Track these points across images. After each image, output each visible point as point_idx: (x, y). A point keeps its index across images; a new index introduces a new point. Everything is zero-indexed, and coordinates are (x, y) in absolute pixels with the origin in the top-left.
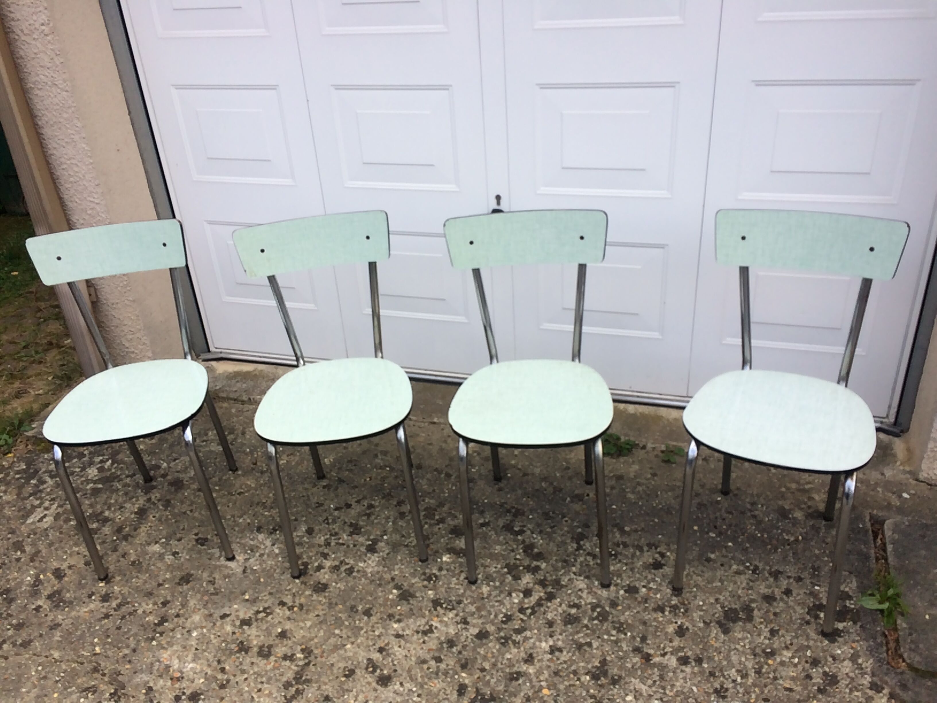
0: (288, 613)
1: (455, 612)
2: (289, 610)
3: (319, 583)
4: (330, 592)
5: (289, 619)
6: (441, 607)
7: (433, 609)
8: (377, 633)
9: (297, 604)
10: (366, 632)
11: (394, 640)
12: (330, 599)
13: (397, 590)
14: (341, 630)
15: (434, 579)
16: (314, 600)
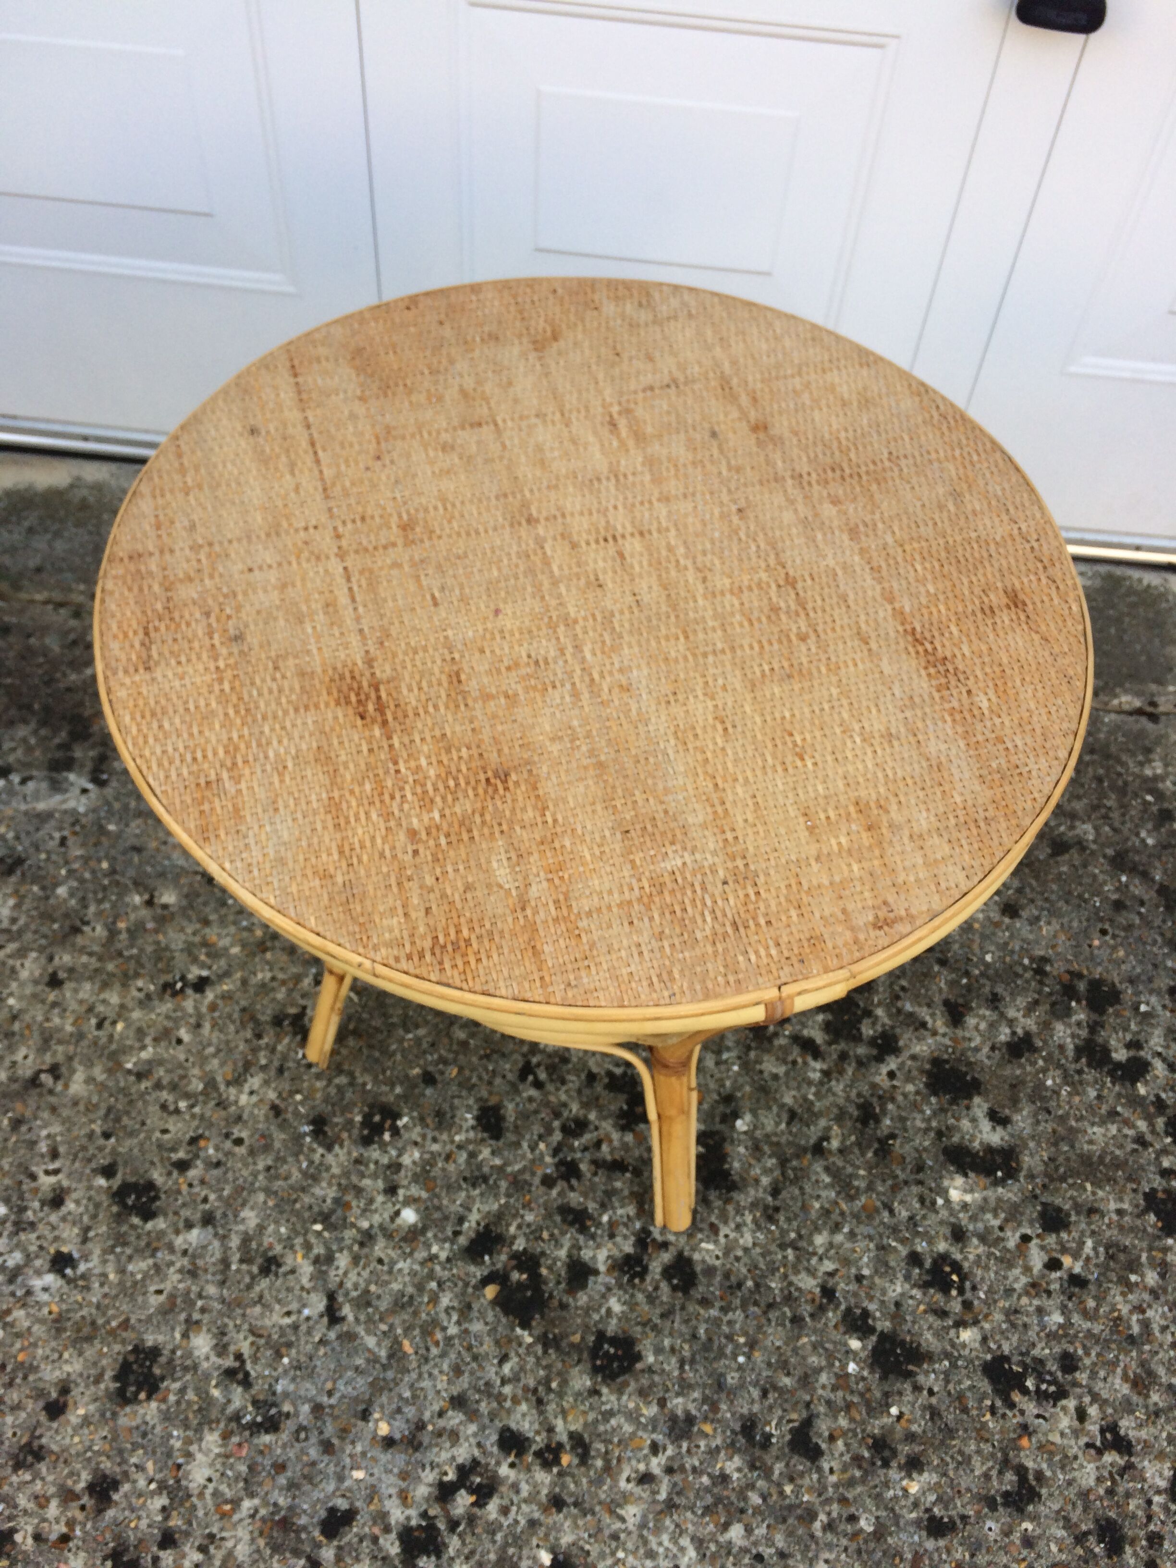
0: (543, 1478)
1: (1071, 1404)
2: (546, 1465)
3: (601, 1336)
4: (650, 1370)
5: (557, 1503)
6: (1025, 1391)
7: (999, 1403)
8: (866, 1524)
9: (564, 1438)
10: (829, 1527)
11: (930, 1544)
12: (662, 1403)
13: (859, 1339)
14: (749, 1530)
15: (955, 1278)
16: (611, 1414)
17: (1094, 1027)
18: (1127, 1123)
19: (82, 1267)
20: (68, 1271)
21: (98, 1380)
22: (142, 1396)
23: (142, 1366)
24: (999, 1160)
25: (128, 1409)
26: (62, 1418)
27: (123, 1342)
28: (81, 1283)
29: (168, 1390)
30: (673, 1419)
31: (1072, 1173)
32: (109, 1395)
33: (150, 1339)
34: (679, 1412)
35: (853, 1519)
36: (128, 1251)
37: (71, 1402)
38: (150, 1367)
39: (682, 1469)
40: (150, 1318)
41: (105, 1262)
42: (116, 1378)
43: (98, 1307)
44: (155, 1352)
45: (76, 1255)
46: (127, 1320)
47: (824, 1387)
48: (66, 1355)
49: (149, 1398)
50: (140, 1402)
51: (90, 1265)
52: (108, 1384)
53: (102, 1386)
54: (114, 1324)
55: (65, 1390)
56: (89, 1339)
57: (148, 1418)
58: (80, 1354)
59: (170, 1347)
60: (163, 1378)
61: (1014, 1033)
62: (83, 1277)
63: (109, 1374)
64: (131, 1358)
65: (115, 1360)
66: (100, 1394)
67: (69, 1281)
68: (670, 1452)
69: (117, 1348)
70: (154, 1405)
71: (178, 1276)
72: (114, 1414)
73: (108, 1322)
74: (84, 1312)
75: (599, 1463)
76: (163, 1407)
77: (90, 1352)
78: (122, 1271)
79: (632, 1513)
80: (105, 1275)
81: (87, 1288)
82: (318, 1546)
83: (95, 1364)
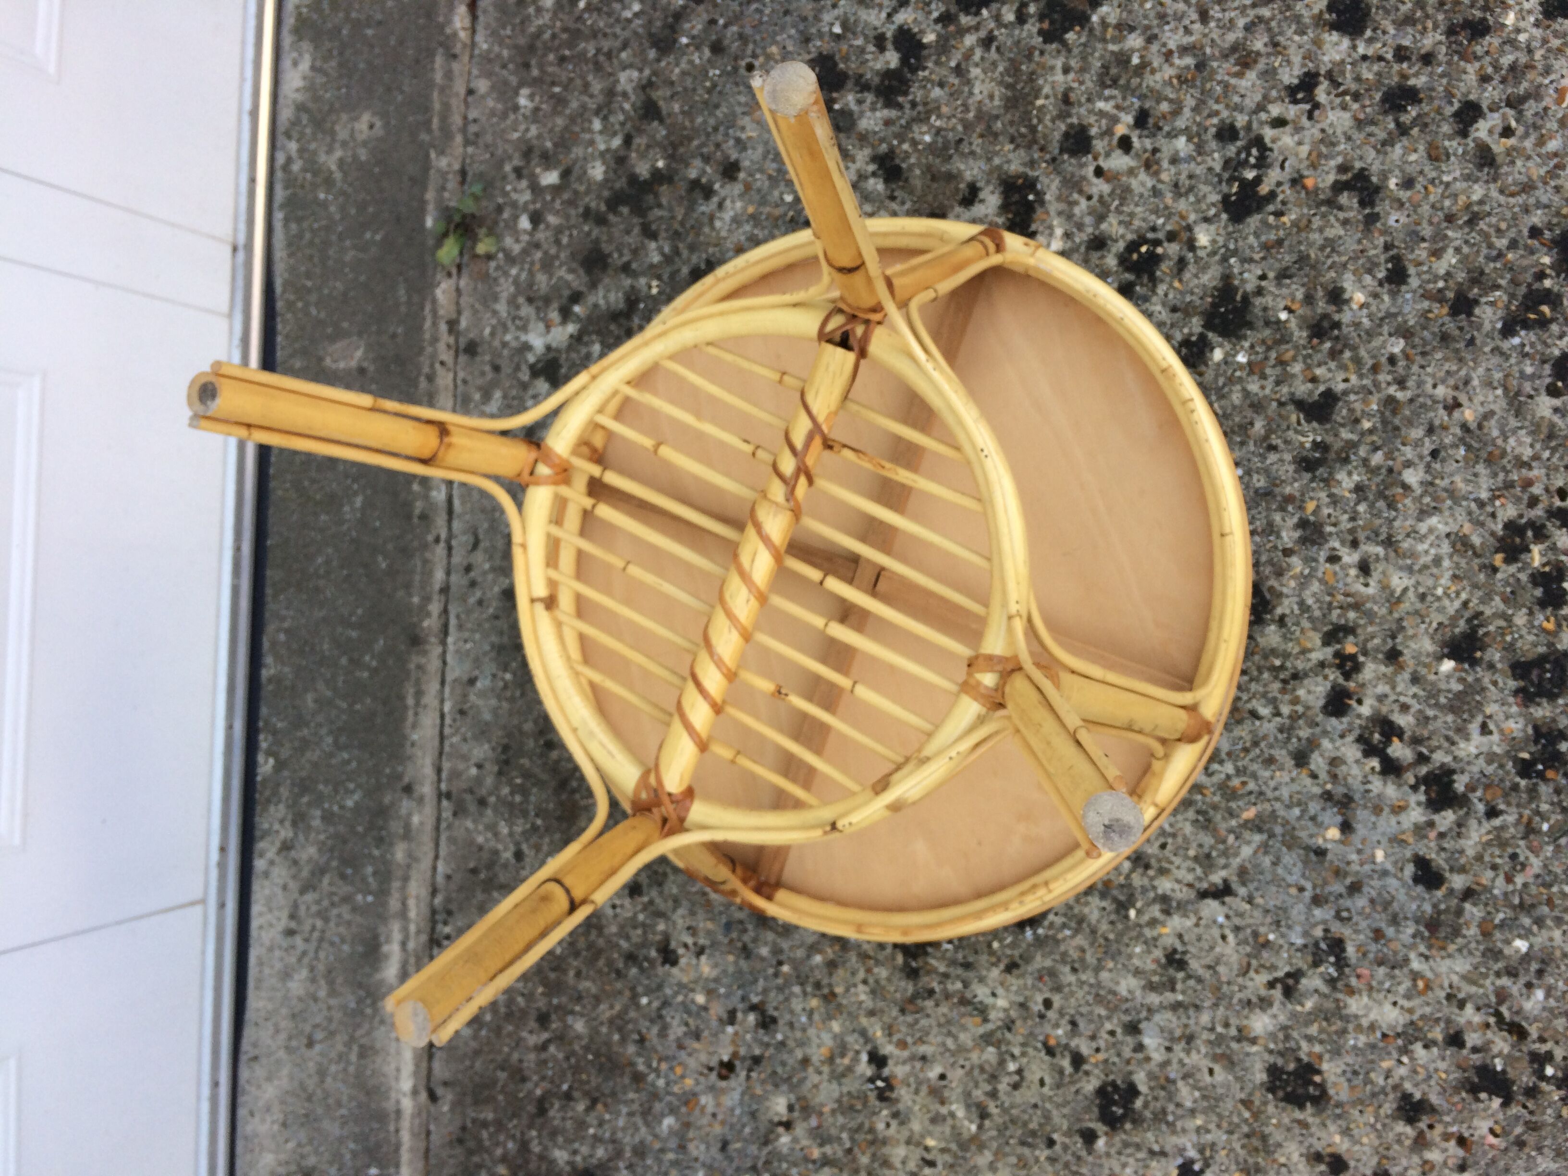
0: (1371, 670)
1: (1268, 133)
2: (1357, 667)
5: (1393, 656)
6: (1258, 180)
7: (1271, 208)
8: (1397, 346)
9: (1329, 651)
10: (1401, 383)
11: (1414, 282)
12: (1288, 553)
13: (1212, 350)
14: (1408, 464)
15: (1144, 249)
16: (1302, 603)
17: (863, 86)
18: (968, 55)
19: (1192, 1153)
20: (1197, 1167)
21: (1304, 1125)
22: (1317, 1079)
23: (1287, 1082)
24: (1016, 197)
25: (1331, 1092)
26: (1346, 1157)
27: (1265, 1103)
28: (1208, 1153)
29: (1310, 1054)
30: (1303, 541)
31: (1026, 117)
32: (1319, 1112)
33: (1261, 1076)
34: (1297, 534)
35: (1392, 360)
36: (1171, 1107)
37: (1329, 1150)
38: (1289, 1074)
39: (1352, 531)
40: (1237, 1079)
41: (1184, 1131)
42: (1301, 1107)
43: (1230, 1132)
44: (1273, 1071)
45: (1180, 1161)
46: (1243, 1102)
47: (1263, 388)
48: (1282, 1160)
49: (1319, 1072)
50: (1324, 1081)
51: (1189, 1145)
52: (1308, 1114)
53: (1310, 1120)
54: (1247, 1115)
55: (1317, 1157)
56: (1264, 1138)
57: (1339, 1071)
58: (1279, 1145)
59: (1266, 1056)
60: (1299, 1060)
61: (874, 174)
62: (1201, 1151)
63: (1298, 1115)
64: (1281, 1094)
65: (1284, 1109)
66: (1317, 1120)
67: (1207, 1165)
68: (1337, 544)
69: (1271, 1109)
70: (1325, 1066)
71: (1193, 1053)
72: (1338, 1105)
73: (1246, 1121)
74: (1237, 1146)
75: (1352, 615)
76: (1327, 1056)
77: (1277, 1136)
78: (1193, 1112)
79: (1398, 581)
80: (1198, 1130)
81: (1213, 1145)
82: (1451, 891)
83: (1289, 1130)
